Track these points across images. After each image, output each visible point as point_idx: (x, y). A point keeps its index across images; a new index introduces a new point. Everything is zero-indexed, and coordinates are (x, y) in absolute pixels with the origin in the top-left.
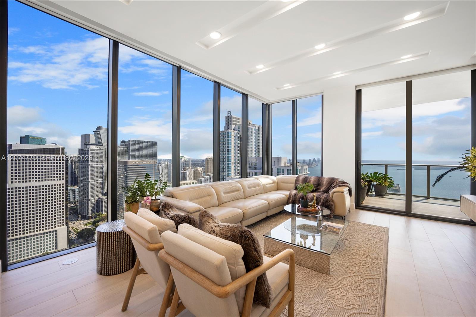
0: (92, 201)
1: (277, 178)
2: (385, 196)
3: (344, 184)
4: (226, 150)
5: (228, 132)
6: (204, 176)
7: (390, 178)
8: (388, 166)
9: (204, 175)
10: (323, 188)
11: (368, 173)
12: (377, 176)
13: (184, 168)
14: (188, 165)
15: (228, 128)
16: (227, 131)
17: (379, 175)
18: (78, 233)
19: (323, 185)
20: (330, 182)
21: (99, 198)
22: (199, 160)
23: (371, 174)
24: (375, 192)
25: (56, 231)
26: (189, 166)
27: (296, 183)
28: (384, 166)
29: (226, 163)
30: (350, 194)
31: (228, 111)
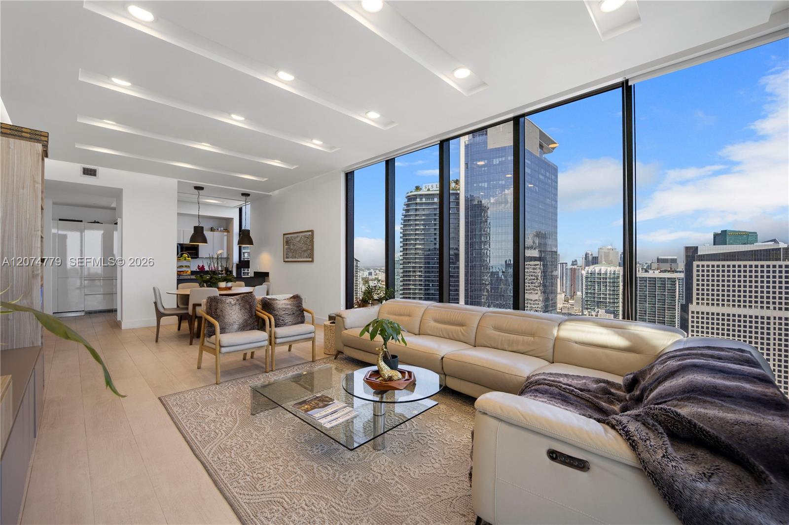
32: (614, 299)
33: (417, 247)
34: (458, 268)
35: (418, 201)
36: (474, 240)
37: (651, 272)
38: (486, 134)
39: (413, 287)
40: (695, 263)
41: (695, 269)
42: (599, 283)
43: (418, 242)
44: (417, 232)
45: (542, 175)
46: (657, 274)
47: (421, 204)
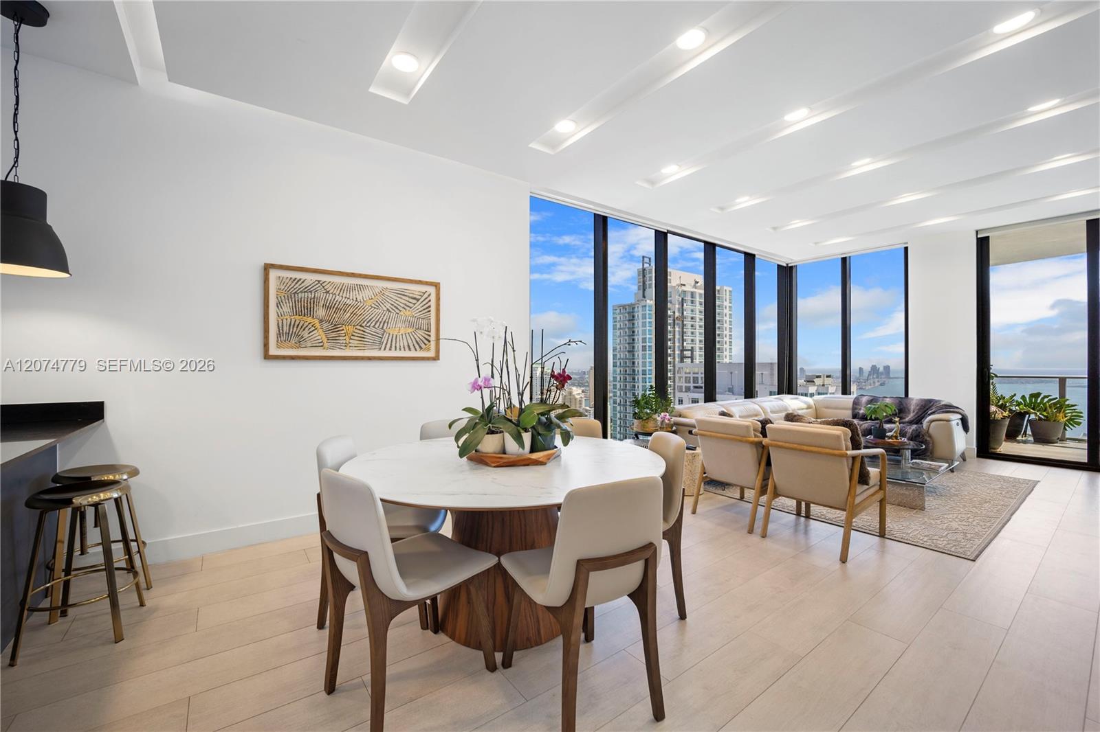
1: (813, 400)
2: (1057, 443)
3: (951, 410)
4: (640, 348)
5: (643, 306)
6: (588, 408)
7: (1073, 406)
8: (1067, 380)
9: (586, 406)
10: (910, 417)
11: (1015, 395)
12: (1039, 401)
15: (644, 297)
16: (643, 303)
17: (1043, 398)
19: (909, 411)
20: (924, 407)
22: (574, 371)
23: (1023, 397)
24: (1034, 435)
27: (854, 409)
28: (1058, 379)
29: (641, 377)
30: (966, 427)
31: (643, 257)
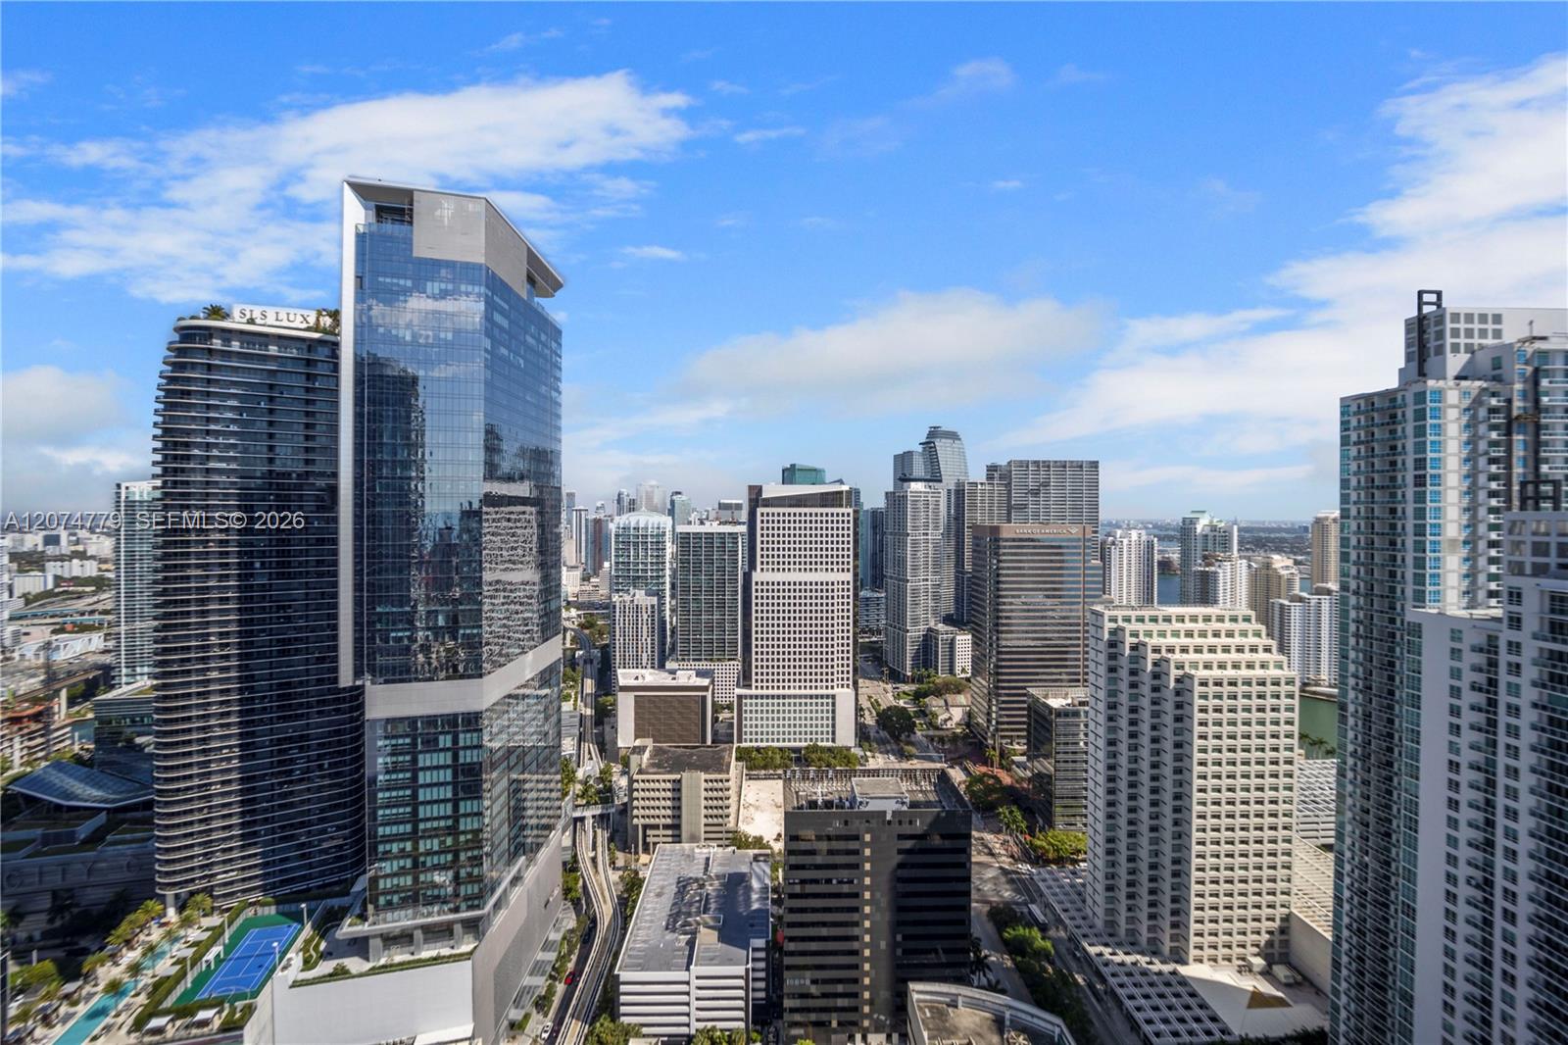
0: (914, 633)
5: (1417, 394)
6: (1304, 595)
9: (1301, 590)
13: (1205, 558)
14: (1225, 544)
15: (1423, 374)
16: (1417, 388)
18: (878, 714)
21: (930, 630)
25: (833, 697)
26: (1230, 549)
32: (658, 570)
33: (212, 465)
34: (335, 520)
35: (217, 344)
36: (379, 457)
37: (707, 523)
38: (411, 223)
39: (199, 572)
40: (759, 510)
41: (759, 518)
42: (636, 544)
43: (215, 452)
44: (212, 427)
45: (533, 337)
46: (713, 527)
47: (227, 355)
